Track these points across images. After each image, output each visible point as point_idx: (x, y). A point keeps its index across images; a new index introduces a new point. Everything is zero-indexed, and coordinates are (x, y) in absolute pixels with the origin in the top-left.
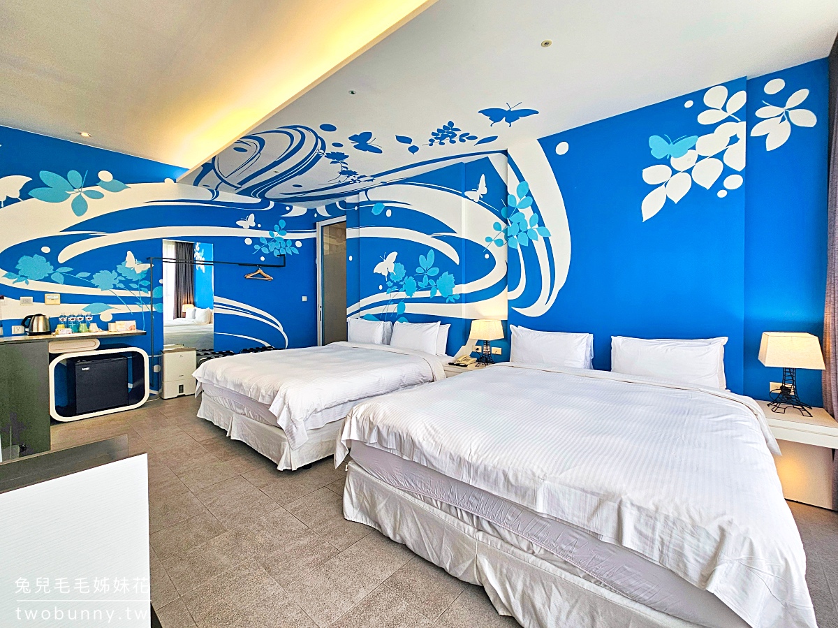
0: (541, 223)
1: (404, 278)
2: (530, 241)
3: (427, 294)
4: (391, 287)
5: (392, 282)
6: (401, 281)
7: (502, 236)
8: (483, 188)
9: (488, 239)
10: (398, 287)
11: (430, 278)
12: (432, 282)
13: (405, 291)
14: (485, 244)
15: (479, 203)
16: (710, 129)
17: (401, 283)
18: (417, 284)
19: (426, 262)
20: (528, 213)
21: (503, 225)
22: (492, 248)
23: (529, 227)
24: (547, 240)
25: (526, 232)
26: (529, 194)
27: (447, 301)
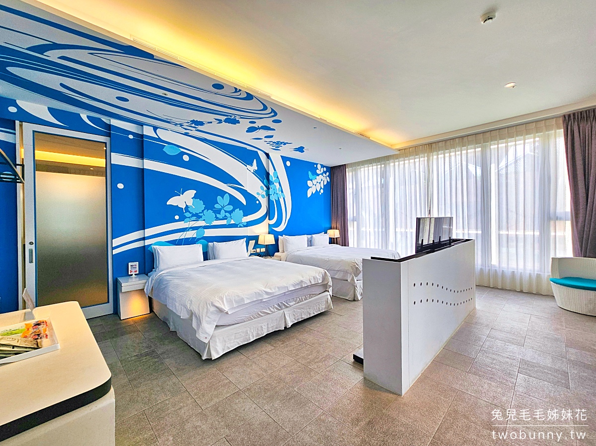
0: (282, 192)
1: (203, 211)
2: (278, 198)
3: (224, 222)
4: (189, 218)
5: (190, 213)
6: (200, 213)
7: (264, 193)
8: (255, 167)
9: (258, 194)
10: (198, 217)
11: (226, 212)
12: (227, 214)
13: (204, 220)
14: (256, 196)
15: (253, 173)
16: (318, 175)
17: (200, 215)
18: (216, 215)
19: (222, 202)
20: (277, 185)
21: (265, 188)
22: (260, 198)
23: (278, 192)
24: (284, 198)
25: (277, 194)
26: (278, 177)
27: (239, 226)
